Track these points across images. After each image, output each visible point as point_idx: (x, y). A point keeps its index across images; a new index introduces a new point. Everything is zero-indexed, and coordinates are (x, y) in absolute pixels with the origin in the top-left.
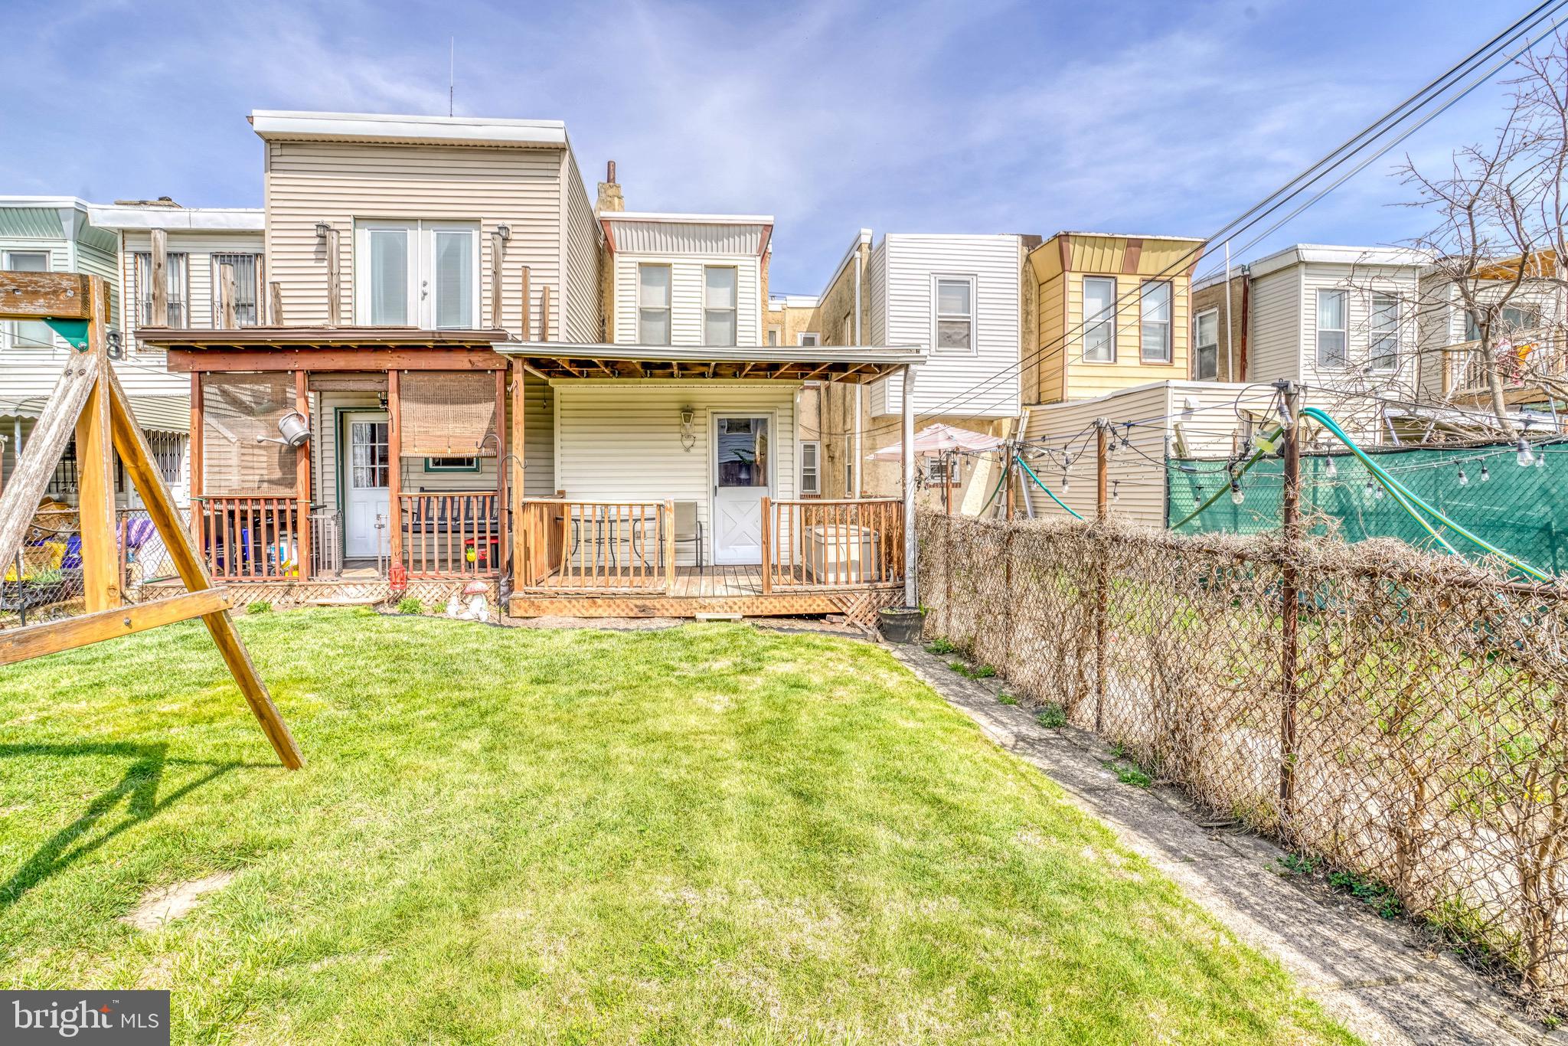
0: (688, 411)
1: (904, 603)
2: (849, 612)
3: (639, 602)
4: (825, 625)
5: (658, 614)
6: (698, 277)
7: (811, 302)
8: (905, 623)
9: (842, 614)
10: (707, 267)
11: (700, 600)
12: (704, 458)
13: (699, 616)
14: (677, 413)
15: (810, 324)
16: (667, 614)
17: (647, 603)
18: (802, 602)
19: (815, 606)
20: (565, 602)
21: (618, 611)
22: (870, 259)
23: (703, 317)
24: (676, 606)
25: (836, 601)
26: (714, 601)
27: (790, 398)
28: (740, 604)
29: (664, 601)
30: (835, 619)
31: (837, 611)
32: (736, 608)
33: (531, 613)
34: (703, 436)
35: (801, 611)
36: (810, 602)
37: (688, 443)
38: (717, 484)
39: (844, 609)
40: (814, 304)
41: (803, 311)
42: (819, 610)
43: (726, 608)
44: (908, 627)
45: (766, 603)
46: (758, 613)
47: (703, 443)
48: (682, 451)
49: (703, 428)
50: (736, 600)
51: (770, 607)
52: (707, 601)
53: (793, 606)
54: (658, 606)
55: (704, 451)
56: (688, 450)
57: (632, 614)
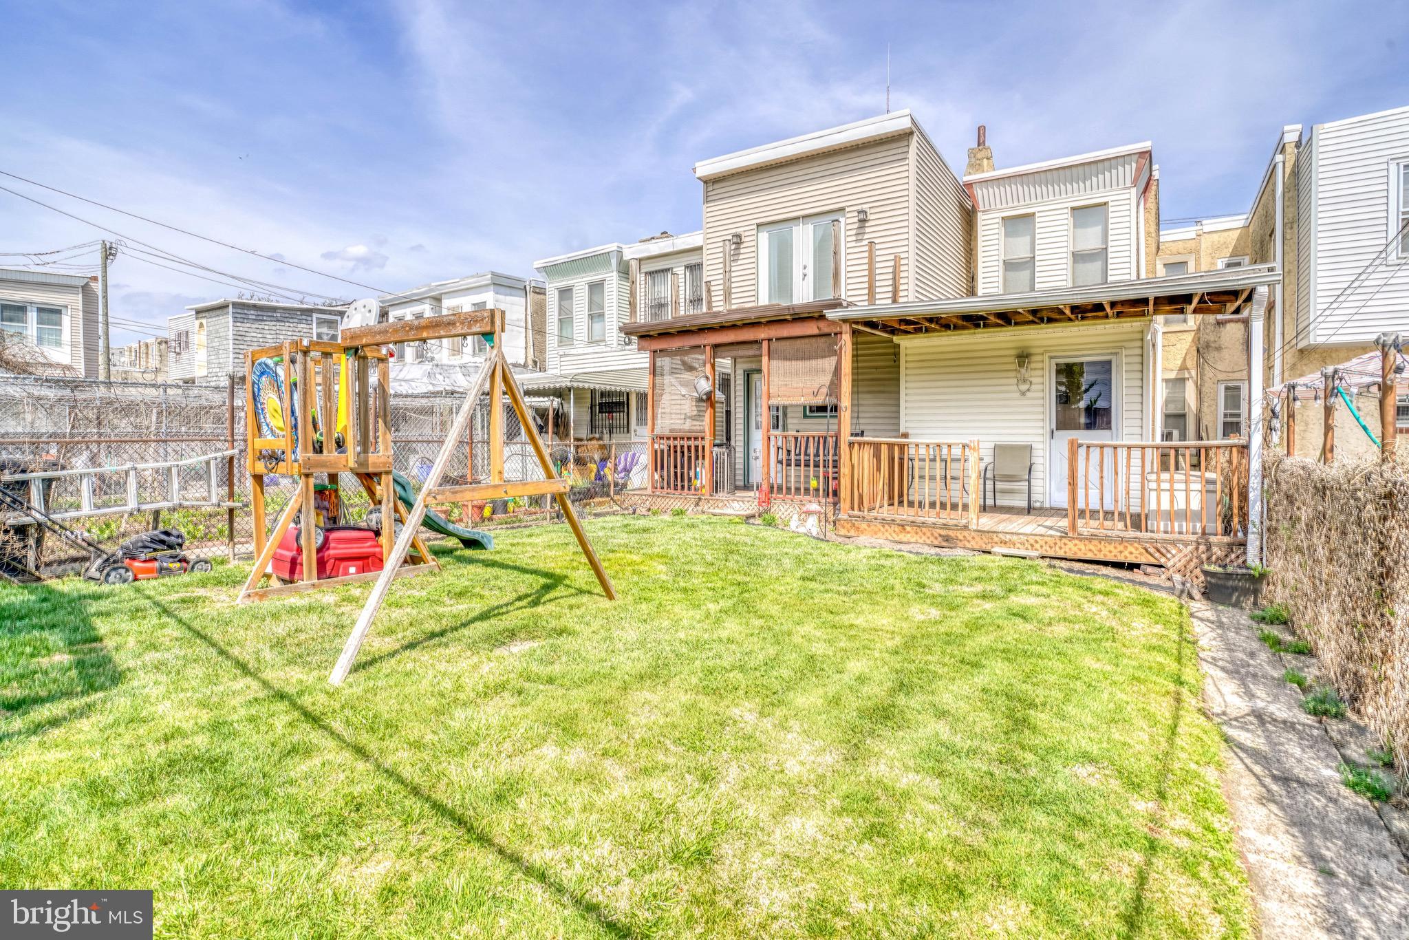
0: (1023, 357)
1: (1244, 562)
2: (1169, 564)
3: (943, 532)
4: (1137, 575)
5: (960, 544)
6: (1066, 219)
7: (1239, 221)
8: (1231, 583)
9: (1161, 566)
10: (1073, 209)
11: (1001, 535)
12: (1041, 402)
13: (996, 549)
14: (1012, 359)
15: (1235, 247)
16: (968, 545)
17: (951, 533)
18: (1111, 547)
19: (1126, 553)
20: (880, 526)
21: (924, 538)
22: (1297, 160)
23: (1070, 261)
24: (978, 539)
25: (1152, 550)
26: (1015, 538)
27: (1139, 336)
28: (1041, 543)
29: (966, 533)
30: (1149, 570)
31: (1155, 562)
32: (1037, 546)
33: (852, 533)
34: (1040, 380)
35: (1110, 558)
36: (1121, 548)
37: (1024, 387)
38: (1054, 426)
39: (1163, 560)
40: (1241, 224)
41: (1226, 234)
42: (1131, 559)
43: (1027, 545)
44: (1235, 589)
45: (1070, 545)
46: (1061, 554)
47: (1040, 387)
48: (1018, 395)
49: (1039, 373)
50: (1037, 538)
51: (1075, 549)
52: (1008, 537)
53: (1100, 551)
54: (961, 537)
55: (1041, 394)
56: (1023, 394)
57: (936, 543)
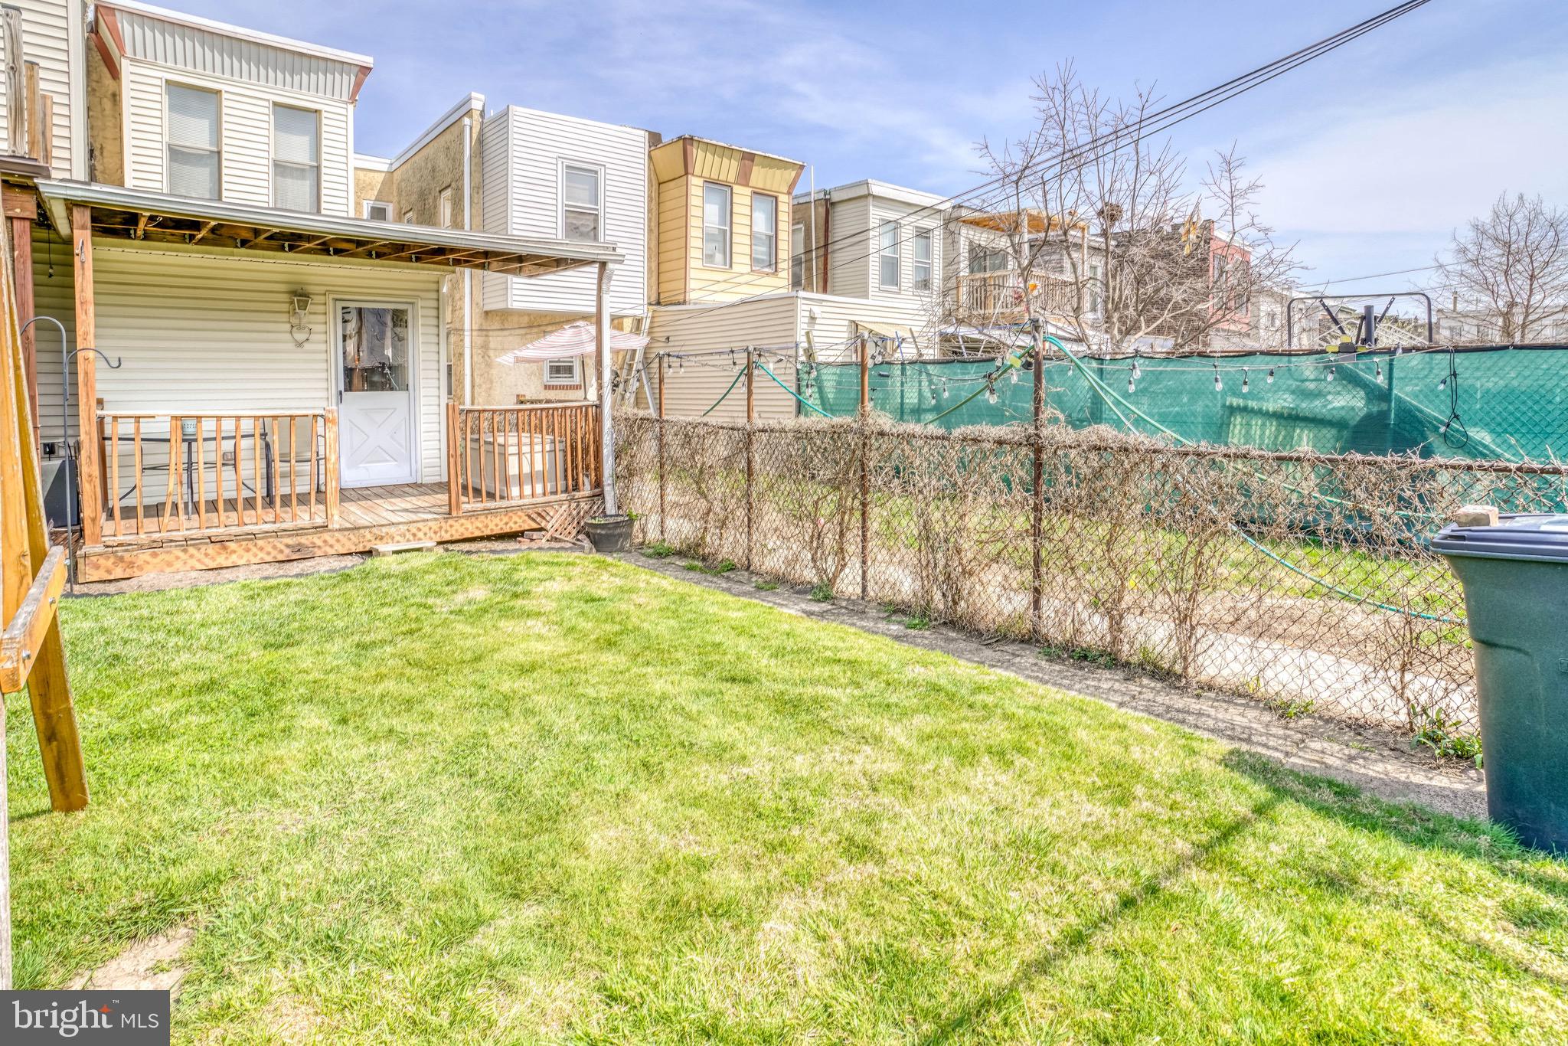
0: (300, 296)
1: (604, 512)
2: (549, 527)
3: (290, 541)
4: (525, 543)
5: (319, 553)
6: (265, 117)
9: (541, 529)
10: (275, 104)
11: (375, 530)
12: (323, 356)
13: (382, 547)
14: (285, 297)
16: (331, 551)
17: (303, 540)
18: (497, 520)
19: (511, 524)
20: (178, 552)
21: (261, 555)
24: (344, 540)
25: (534, 516)
26: (392, 530)
27: (434, 286)
28: (426, 529)
29: (326, 536)
30: (535, 535)
31: (535, 526)
32: (420, 535)
33: (118, 573)
34: (322, 328)
35: (497, 531)
36: (505, 519)
37: (300, 336)
38: (342, 387)
39: (543, 524)
42: (516, 528)
43: (409, 536)
45: (457, 525)
46: (447, 537)
47: (322, 337)
48: (291, 346)
49: (321, 318)
50: (420, 525)
51: (462, 530)
52: (384, 530)
53: (487, 526)
54: (319, 542)
55: (323, 347)
56: (299, 344)
57: (281, 557)
